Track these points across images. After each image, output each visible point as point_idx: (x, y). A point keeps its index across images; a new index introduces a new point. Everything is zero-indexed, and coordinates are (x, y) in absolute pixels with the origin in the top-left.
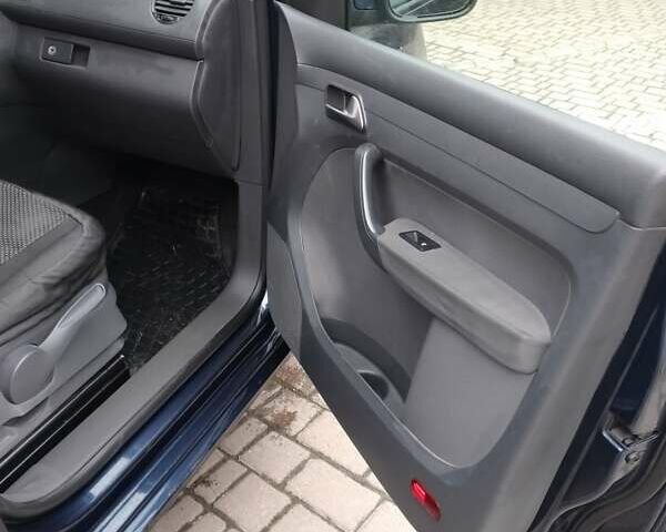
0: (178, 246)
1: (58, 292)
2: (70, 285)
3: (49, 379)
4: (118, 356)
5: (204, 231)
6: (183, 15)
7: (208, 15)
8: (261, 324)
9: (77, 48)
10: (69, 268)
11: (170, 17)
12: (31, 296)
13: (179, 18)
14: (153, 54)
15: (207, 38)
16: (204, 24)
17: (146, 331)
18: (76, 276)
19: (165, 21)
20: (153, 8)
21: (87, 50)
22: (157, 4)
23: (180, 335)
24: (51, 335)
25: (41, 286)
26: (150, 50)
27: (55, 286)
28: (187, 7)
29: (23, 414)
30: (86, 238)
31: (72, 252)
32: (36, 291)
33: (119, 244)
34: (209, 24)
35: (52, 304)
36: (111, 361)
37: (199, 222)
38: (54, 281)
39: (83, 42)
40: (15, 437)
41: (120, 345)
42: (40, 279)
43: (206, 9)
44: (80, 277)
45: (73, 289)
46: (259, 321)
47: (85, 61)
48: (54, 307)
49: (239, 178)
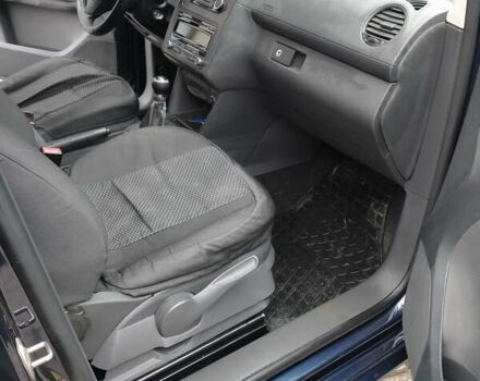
0: (350, 220)
1: (218, 257)
2: (230, 253)
3: (197, 322)
4: (260, 314)
5: (374, 214)
6: (388, 39)
7: (411, 42)
8: (392, 322)
9: (298, 54)
10: (231, 241)
11: (376, 39)
12: (195, 257)
13: (383, 41)
14: (355, 70)
15: (405, 64)
16: (405, 51)
17: (299, 288)
18: (237, 247)
19: (371, 42)
20: (363, 29)
21: (304, 56)
22: (369, 26)
23: (319, 309)
24: (206, 289)
25: (203, 251)
26: (353, 66)
27: (216, 253)
28: (394, 32)
29: (167, 346)
30: (254, 218)
31: (236, 229)
32: (200, 255)
33: (305, 205)
34: (410, 50)
35: (212, 265)
36: (253, 317)
37: (372, 205)
38: (215, 249)
39: (302, 49)
40: (159, 361)
41: (264, 305)
42: (205, 246)
43: (410, 37)
44: (241, 247)
45: (233, 256)
46: (390, 319)
47: (300, 66)
48: (213, 268)
49: (408, 187)
